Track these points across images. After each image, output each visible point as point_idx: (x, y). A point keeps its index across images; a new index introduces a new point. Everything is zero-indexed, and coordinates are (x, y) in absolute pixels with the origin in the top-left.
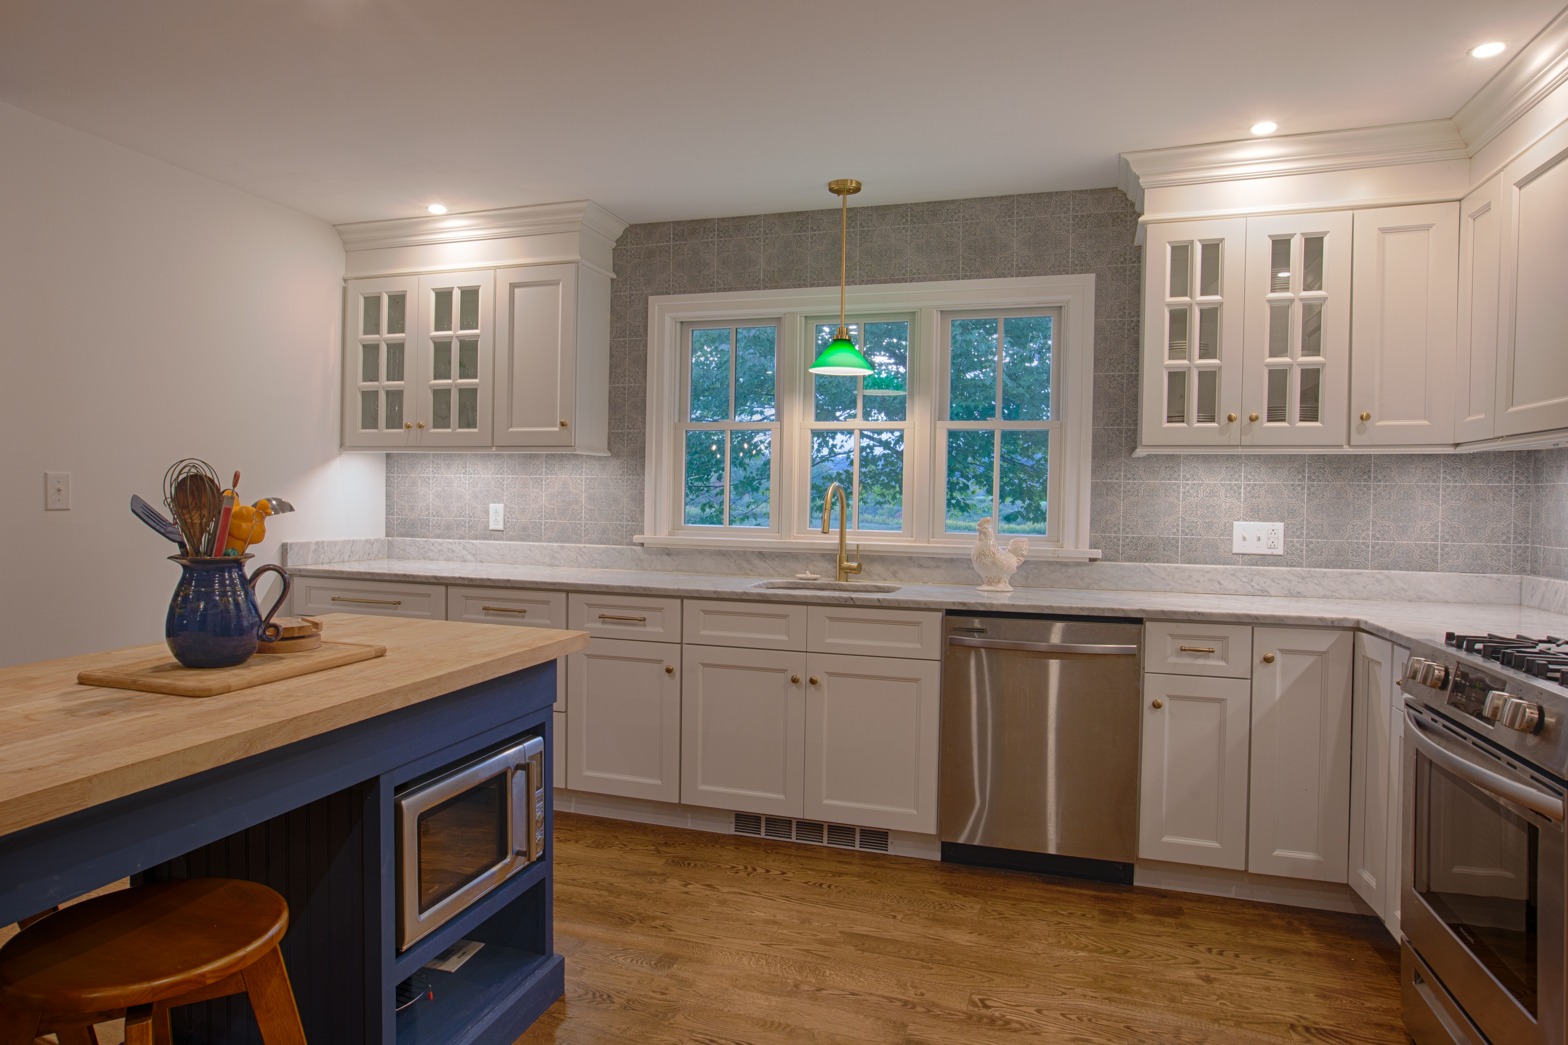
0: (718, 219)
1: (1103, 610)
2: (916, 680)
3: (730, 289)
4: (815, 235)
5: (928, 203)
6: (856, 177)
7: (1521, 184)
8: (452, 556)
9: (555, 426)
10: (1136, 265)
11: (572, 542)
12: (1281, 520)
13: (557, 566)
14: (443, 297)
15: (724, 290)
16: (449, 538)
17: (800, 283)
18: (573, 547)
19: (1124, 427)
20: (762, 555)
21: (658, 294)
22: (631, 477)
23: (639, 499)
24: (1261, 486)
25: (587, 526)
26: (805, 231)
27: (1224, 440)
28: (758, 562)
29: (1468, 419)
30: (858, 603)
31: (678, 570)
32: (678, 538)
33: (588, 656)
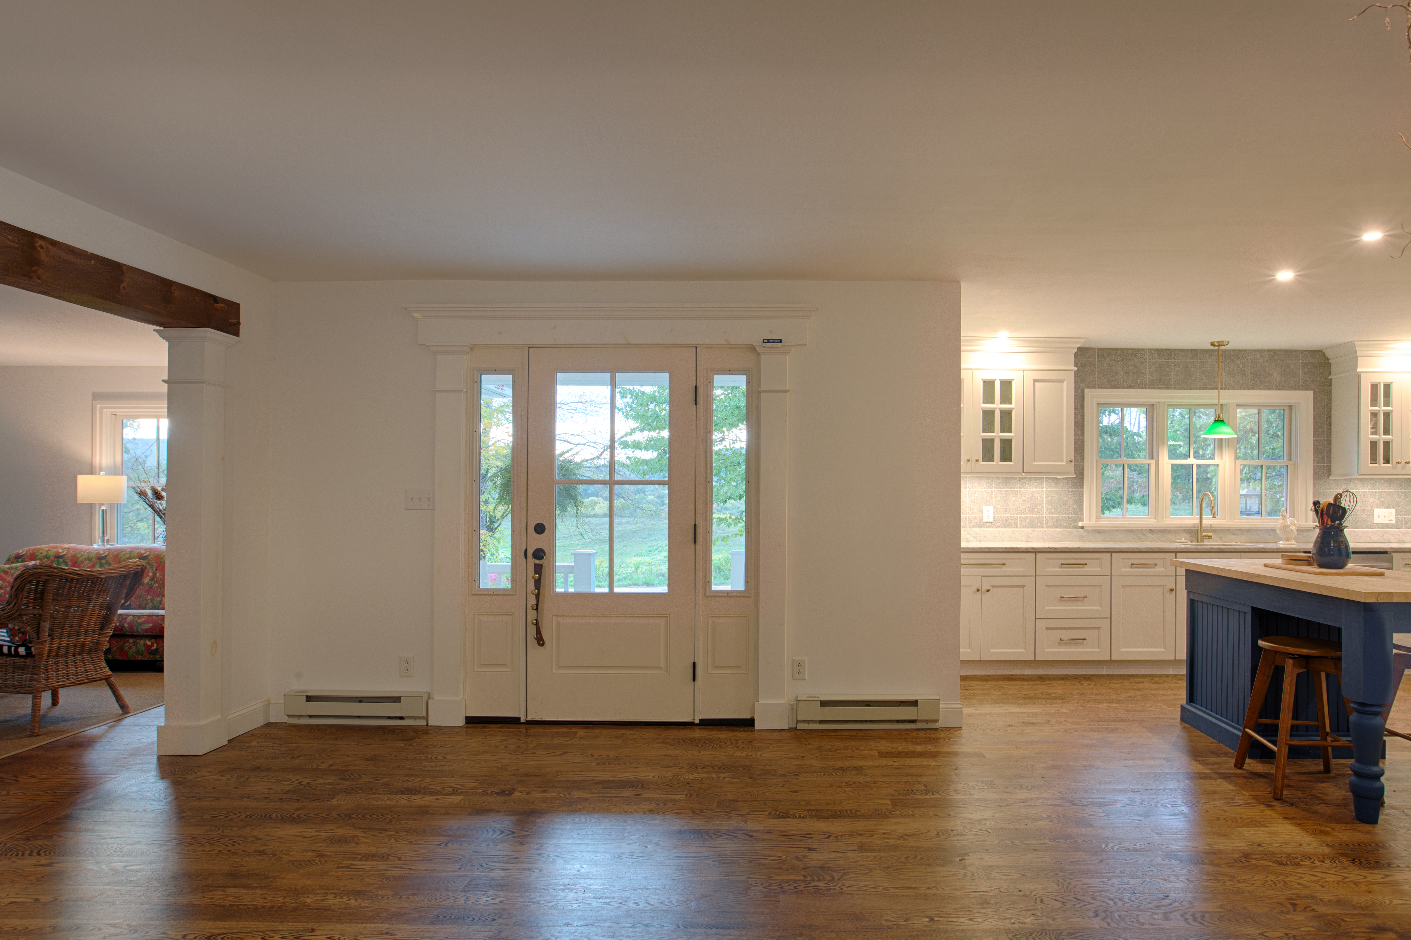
0: (1123, 349)
3: (1130, 388)
4: (1175, 362)
6: (1230, 340)
10: (1329, 387)
11: (1038, 528)
12: (1394, 508)
13: (1030, 542)
14: (990, 384)
15: (1127, 388)
17: (1167, 385)
18: (1040, 530)
19: (1325, 465)
20: (1151, 531)
21: (1089, 388)
23: (1079, 502)
24: (1385, 492)
25: (1047, 518)
26: (1170, 359)
27: (1394, 472)
28: (1150, 535)
31: (1104, 541)
32: (1102, 523)
33: (1123, 586)
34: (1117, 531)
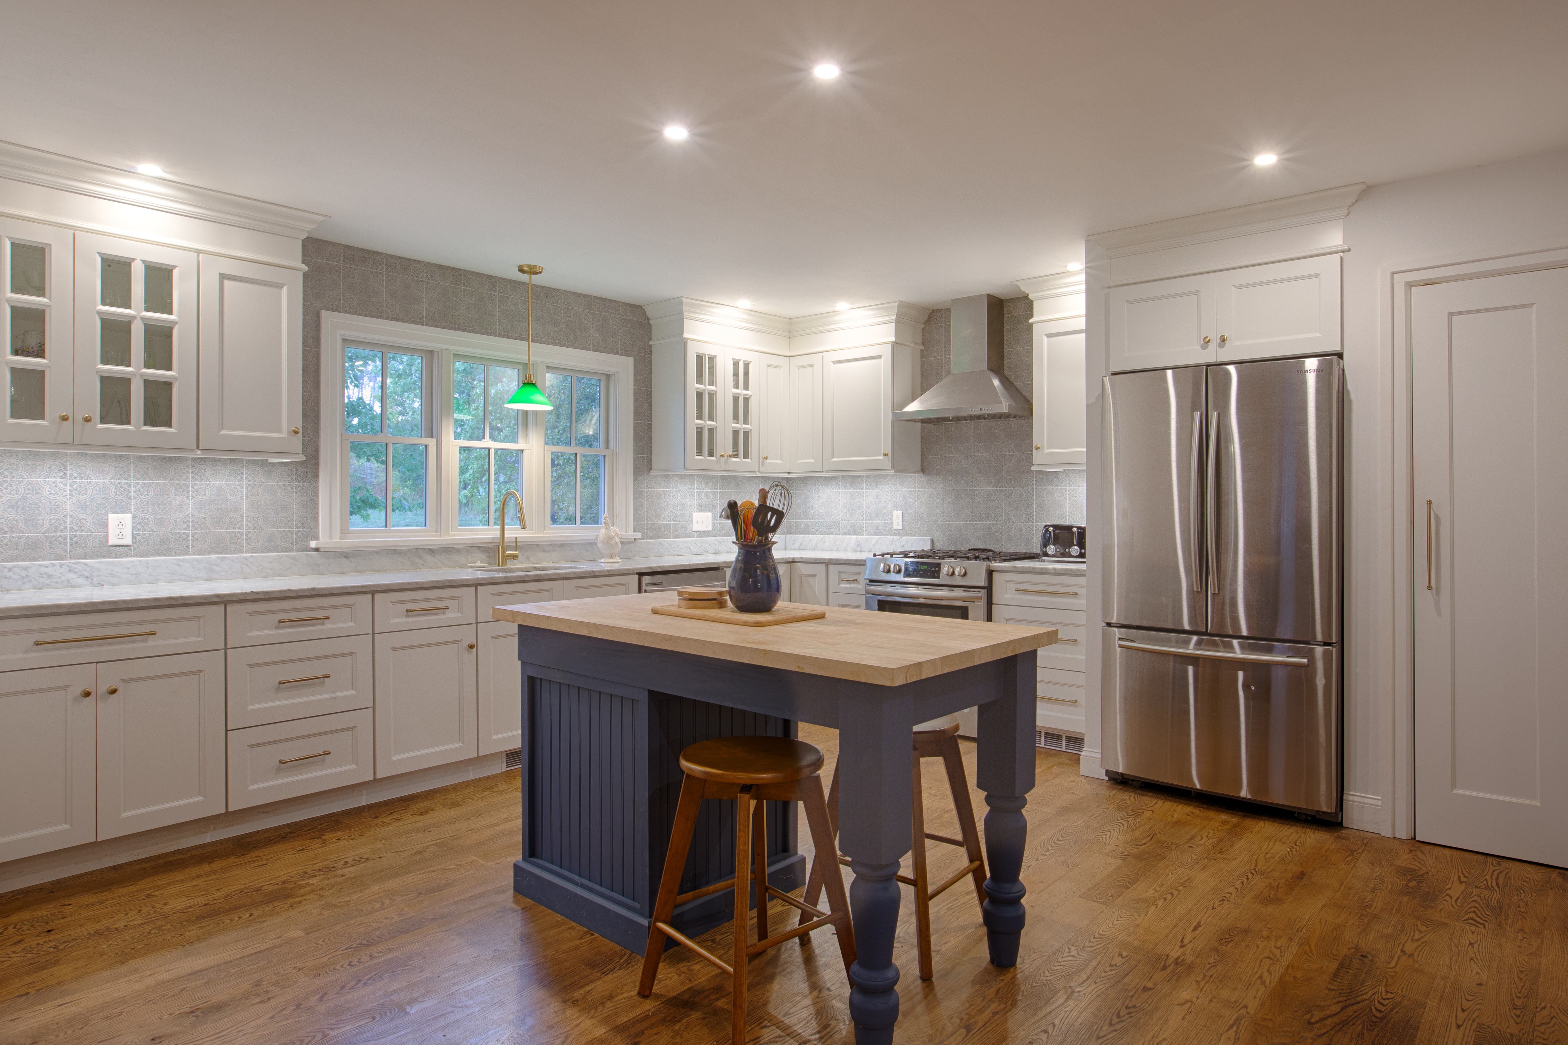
0: (387, 255)
3: (398, 320)
4: (466, 290)
6: (545, 266)
7: (836, 362)
11: (231, 553)
12: (710, 511)
13: (216, 579)
14: (115, 267)
15: (392, 319)
17: (454, 325)
18: (237, 558)
19: (646, 456)
20: (431, 551)
21: (327, 309)
22: (301, 484)
23: (312, 506)
25: (250, 535)
26: (459, 285)
27: (717, 468)
28: (429, 558)
29: (799, 461)
31: (356, 571)
32: (351, 542)
33: (394, 649)
34: (378, 552)
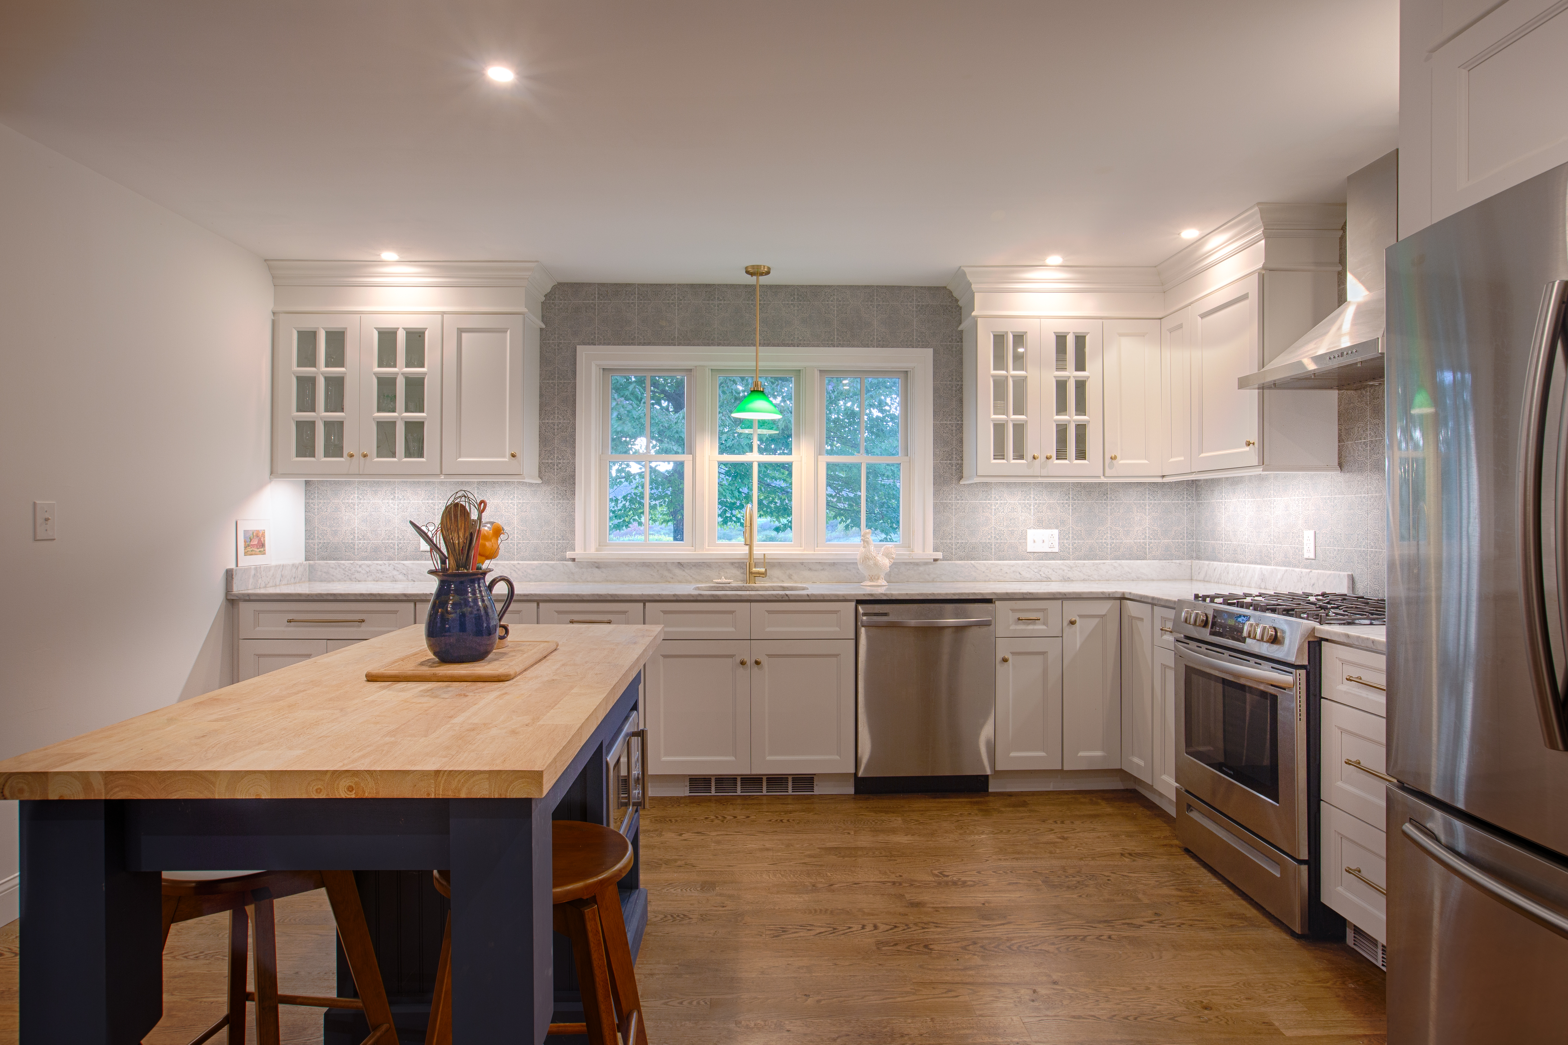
0: (638, 285)
1: (968, 594)
2: (836, 656)
3: (649, 344)
4: (721, 304)
5: (810, 286)
6: (767, 264)
7: (1203, 316)
8: (381, 576)
9: (504, 456)
10: (959, 344)
11: (505, 560)
12: (1057, 528)
14: (387, 337)
15: (644, 344)
16: (377, 559)
17: (709, 341)
18: (507, 564)
19: (954, 462)
21: (584, 344)
22: (561, 501)
23: (570, 520)
24: (1044, 504)
25: (520, 545)
26: (712, 300)
27: (1030, 473)
28: (678, 571)
29: (1171, 460)
30: (791, 598)
31: (607, 581)
32: (608, 554)
34: (627, 564)
